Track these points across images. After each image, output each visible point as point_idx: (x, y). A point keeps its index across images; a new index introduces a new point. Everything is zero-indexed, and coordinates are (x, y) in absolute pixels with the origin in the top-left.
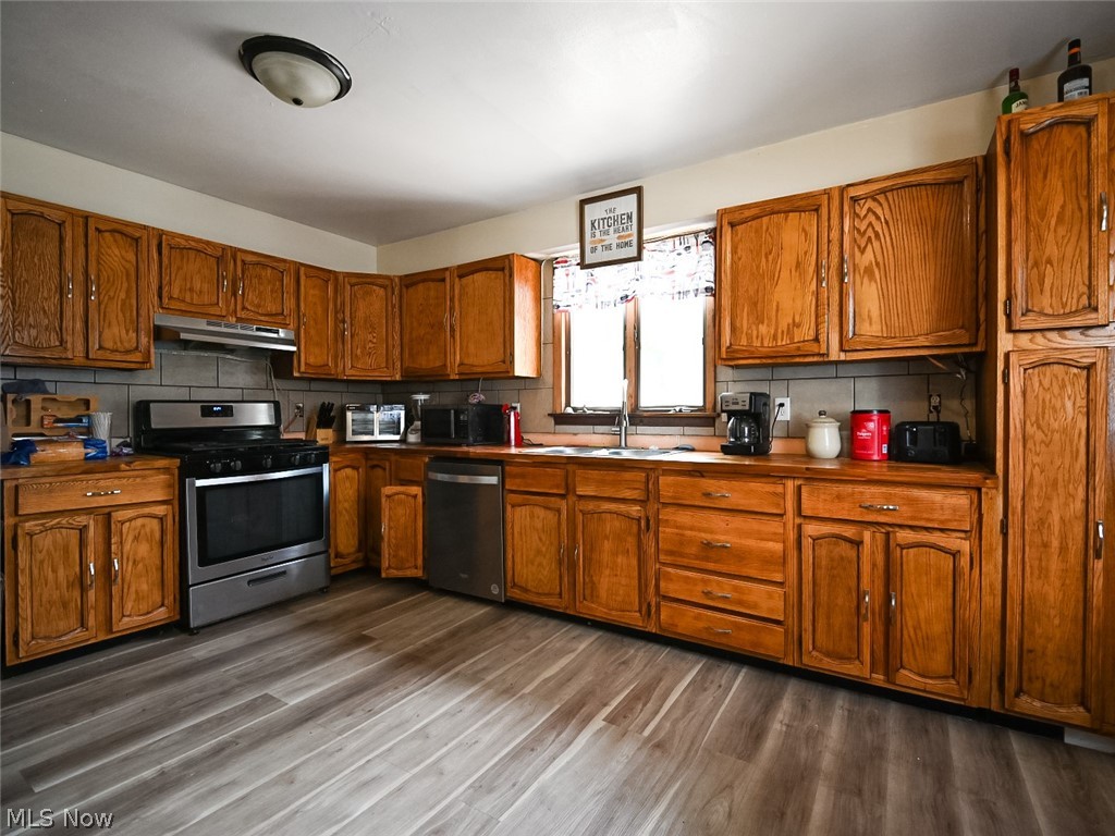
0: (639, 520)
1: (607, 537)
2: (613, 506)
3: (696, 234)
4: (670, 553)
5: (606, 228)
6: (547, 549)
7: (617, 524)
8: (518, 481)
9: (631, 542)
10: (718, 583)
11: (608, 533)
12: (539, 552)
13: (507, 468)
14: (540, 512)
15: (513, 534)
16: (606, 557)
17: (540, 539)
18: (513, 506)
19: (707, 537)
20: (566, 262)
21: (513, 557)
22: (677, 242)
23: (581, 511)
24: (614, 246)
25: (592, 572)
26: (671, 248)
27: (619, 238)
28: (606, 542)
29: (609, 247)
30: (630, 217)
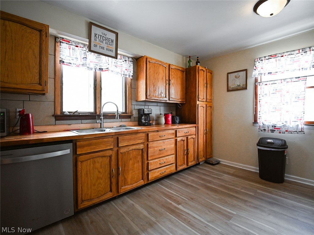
0: (142, 150)
1: (131, 159)
2: (134, 147)
3: (129, 57)
4: (152, 156)
5: (102, 40)
6: (103, 175)
7: (135, 153)
8: (86, 148)
9: (139, 158)
10: (163, 159)
11: (131, 157)
12: (98, 178)
13: (78, 143)
14: (100, 160)
15: (81, 176)
16: (130, 167)
17: (99, 172)
18: (81, 162)
19: (160, 148)
20: (69, 42)
21: (82, 187)
22: (122, 57)
23: (121, 153)
24: (105, 49)
25: (125, 175)
26: (120, 58)
27: (107, 46)
28: (130, 161)
29: (103, 48)
30: (112, 41)
